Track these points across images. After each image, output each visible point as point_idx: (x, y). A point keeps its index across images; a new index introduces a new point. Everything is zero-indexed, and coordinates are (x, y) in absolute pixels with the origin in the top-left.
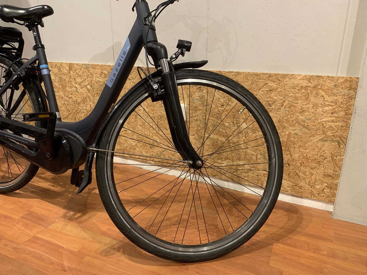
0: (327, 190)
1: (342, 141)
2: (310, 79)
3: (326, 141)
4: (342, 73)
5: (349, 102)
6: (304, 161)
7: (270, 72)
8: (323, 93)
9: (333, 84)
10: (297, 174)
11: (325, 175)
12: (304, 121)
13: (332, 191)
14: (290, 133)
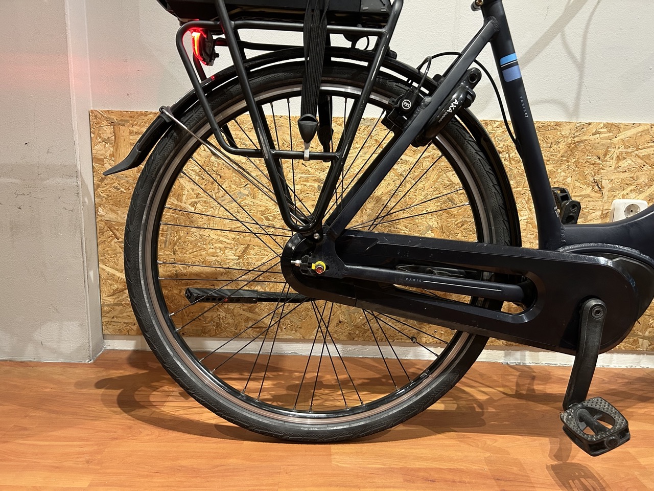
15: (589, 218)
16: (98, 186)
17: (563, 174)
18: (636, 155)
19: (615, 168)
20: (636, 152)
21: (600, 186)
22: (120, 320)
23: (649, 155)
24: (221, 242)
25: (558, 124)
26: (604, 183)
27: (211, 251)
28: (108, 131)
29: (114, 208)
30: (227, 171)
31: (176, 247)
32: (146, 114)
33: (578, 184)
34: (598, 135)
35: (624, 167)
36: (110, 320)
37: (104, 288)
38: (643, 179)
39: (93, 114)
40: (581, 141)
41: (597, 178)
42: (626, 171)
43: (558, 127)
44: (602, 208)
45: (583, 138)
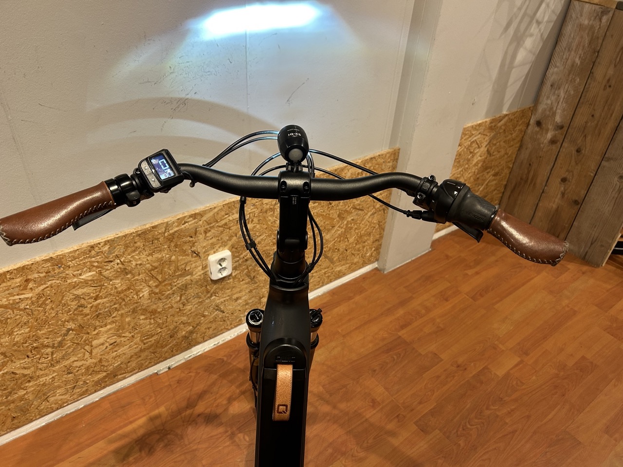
0: (374, 253)
3: (375, 213)
4: (387, 149)
6: (359, 240)
10: (353, 254)
11: (373, 242)
12: (359, 205)
13: (378, 251)
14: (348, 222)
15: (194, 273)
17: (167, 256)
18: (217, 226)
19: (205, 239)
20: (217, 224)
21: (197, 253)
23: (226, 223)
26: (199, 250)
33: (180, 258)
34: (187, 224)
35: (211, 236)
38: (226, 238)
40: (176, 232)
41: (192, 249)
42: (212, 238)
43: (155, 229)
44: (201, 264)
45: (176, 229)
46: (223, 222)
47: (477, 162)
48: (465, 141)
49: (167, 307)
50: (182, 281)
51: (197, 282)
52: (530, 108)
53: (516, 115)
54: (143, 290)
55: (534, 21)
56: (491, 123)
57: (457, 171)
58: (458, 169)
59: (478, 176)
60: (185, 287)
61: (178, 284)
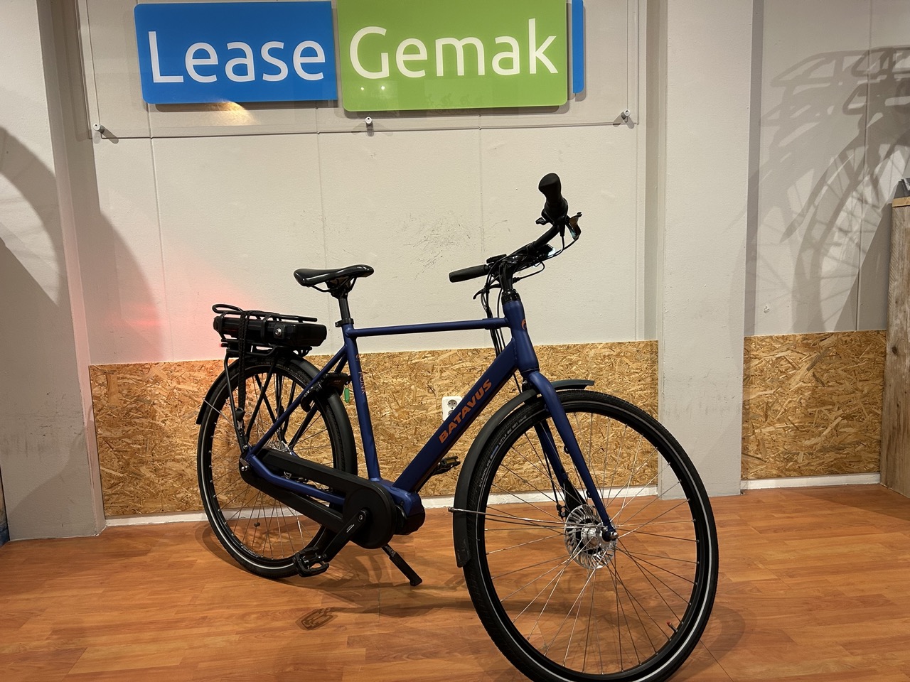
0: (648, 471)
1: (654, 409)
2: (611, 347)
4: (640, 338)
5: (652, 366)
7: (567, 343)
8: (627, 361)
9: (635, 350)
10: (614, 459)
11: (643, 452)
13: (653, 469)
15: (429, 410)
16: (97, 415)
17: (408, 383)
18: (452, 369)
19: (441, 378)
20: (451, 367)
21: (432, 389)
22: (116, 505)
23: (460, 368)
24: (185, 445)
25: (400, 353)
26: (435, 387)
27: (178, 452)
28: (102, 379)
29: (109, 428)
30: (186, 398)
31: (154, 451)
32: (128, 365)
33: (418, 389)
34: (426, 359)
35: (446, 377)
36: (109, 505)
37: (104, 484)
38: (459, 384)
39: (90, 368)
40: (417, 363)
41: (429, 385)
42: (447, 379)
43: (401, 355)
45: (417, 361)
46: (457, 366)
47: (799, 389)
48: (764, 354)
49: (403, 435)
50: (419, 413)
51: (431, 421)
52: (878, 332)
53: (851, 337)
54: (386, 410)
55: (834, 229)
56: (804, 339)
57: (764, 392)
58: (765, 390)
59: (809, 410)
60: (421, 421)
61: (415, 415)
